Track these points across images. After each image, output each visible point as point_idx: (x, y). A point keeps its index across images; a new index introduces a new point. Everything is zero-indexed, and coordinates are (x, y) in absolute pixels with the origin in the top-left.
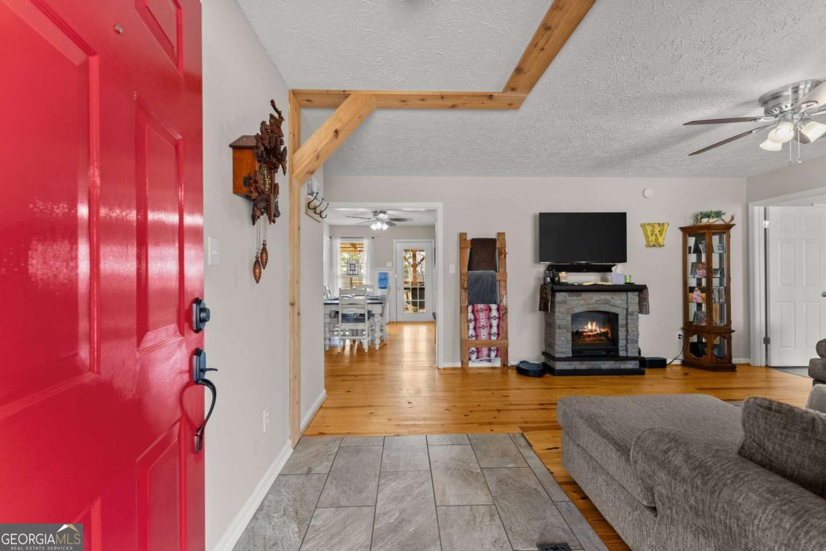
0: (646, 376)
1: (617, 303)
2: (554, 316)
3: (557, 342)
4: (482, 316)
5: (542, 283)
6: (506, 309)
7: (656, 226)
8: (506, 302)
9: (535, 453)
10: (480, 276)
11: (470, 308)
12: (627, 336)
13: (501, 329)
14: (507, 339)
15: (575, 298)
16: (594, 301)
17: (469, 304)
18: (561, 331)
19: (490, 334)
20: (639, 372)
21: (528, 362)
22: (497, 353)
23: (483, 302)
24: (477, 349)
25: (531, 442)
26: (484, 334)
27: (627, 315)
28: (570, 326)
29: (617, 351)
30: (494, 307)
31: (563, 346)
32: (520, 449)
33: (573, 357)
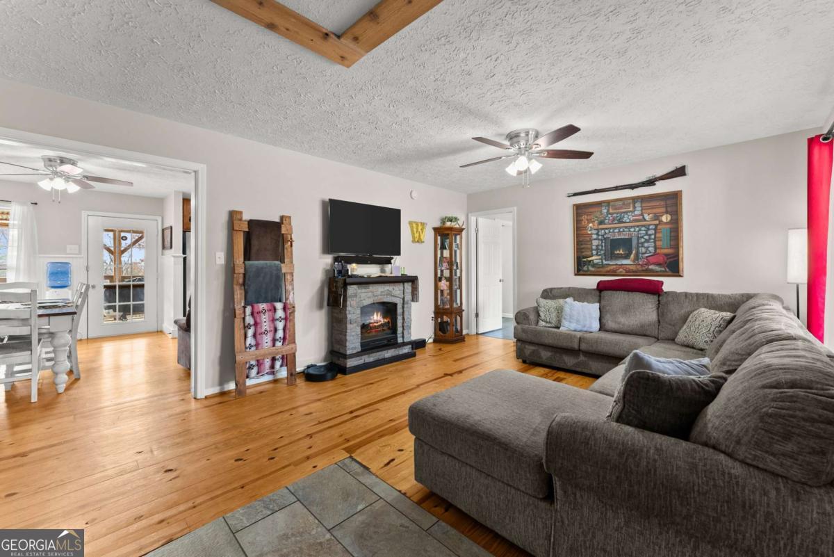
0: (417, 357)
1: (394, 293)
2: (346, 309)
3: (348, 338)
4: (265, 319)
5: (331, 276)
6: (294, 307)
7: (420, 225)
8: (293, 298)
9: (377, 476)
10: (262, 268)
11: (249, 310)
12: (403, 323)
13: (288, 331)
14: (294, 342)
15: (363, 290)
16: (379, 293)
17: (247, 303)
18: (352, 326)
19: (274, 340)
20: (411, 355)
21: (315, 365)
22: (283, 362)
23: (266, 301)
24: (258, 361)
25: (364, 464)
26: (267, 340)
27: (403, 304)
28: (359, 319)
29: (396, 338)
30: (279, 306)
31: (353, 341)
32: (358, 478)
33: (362, 351)
